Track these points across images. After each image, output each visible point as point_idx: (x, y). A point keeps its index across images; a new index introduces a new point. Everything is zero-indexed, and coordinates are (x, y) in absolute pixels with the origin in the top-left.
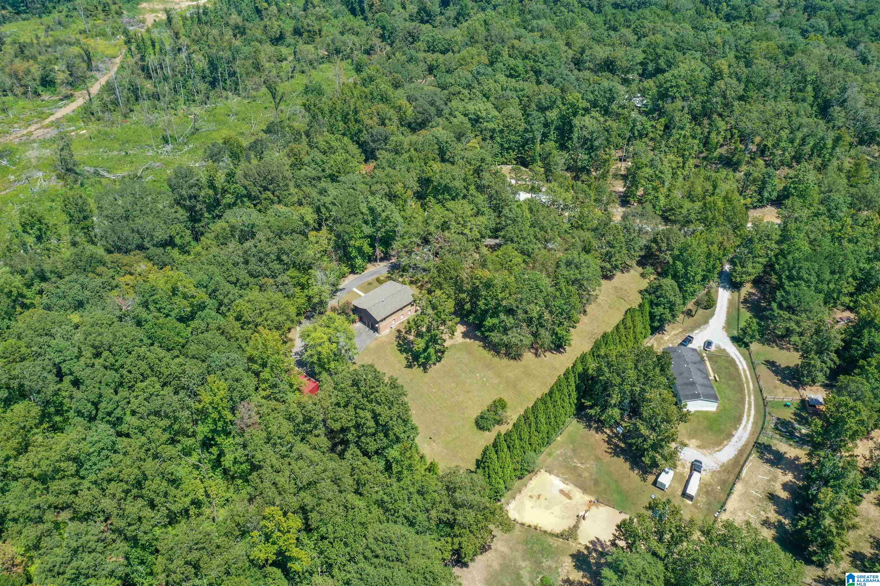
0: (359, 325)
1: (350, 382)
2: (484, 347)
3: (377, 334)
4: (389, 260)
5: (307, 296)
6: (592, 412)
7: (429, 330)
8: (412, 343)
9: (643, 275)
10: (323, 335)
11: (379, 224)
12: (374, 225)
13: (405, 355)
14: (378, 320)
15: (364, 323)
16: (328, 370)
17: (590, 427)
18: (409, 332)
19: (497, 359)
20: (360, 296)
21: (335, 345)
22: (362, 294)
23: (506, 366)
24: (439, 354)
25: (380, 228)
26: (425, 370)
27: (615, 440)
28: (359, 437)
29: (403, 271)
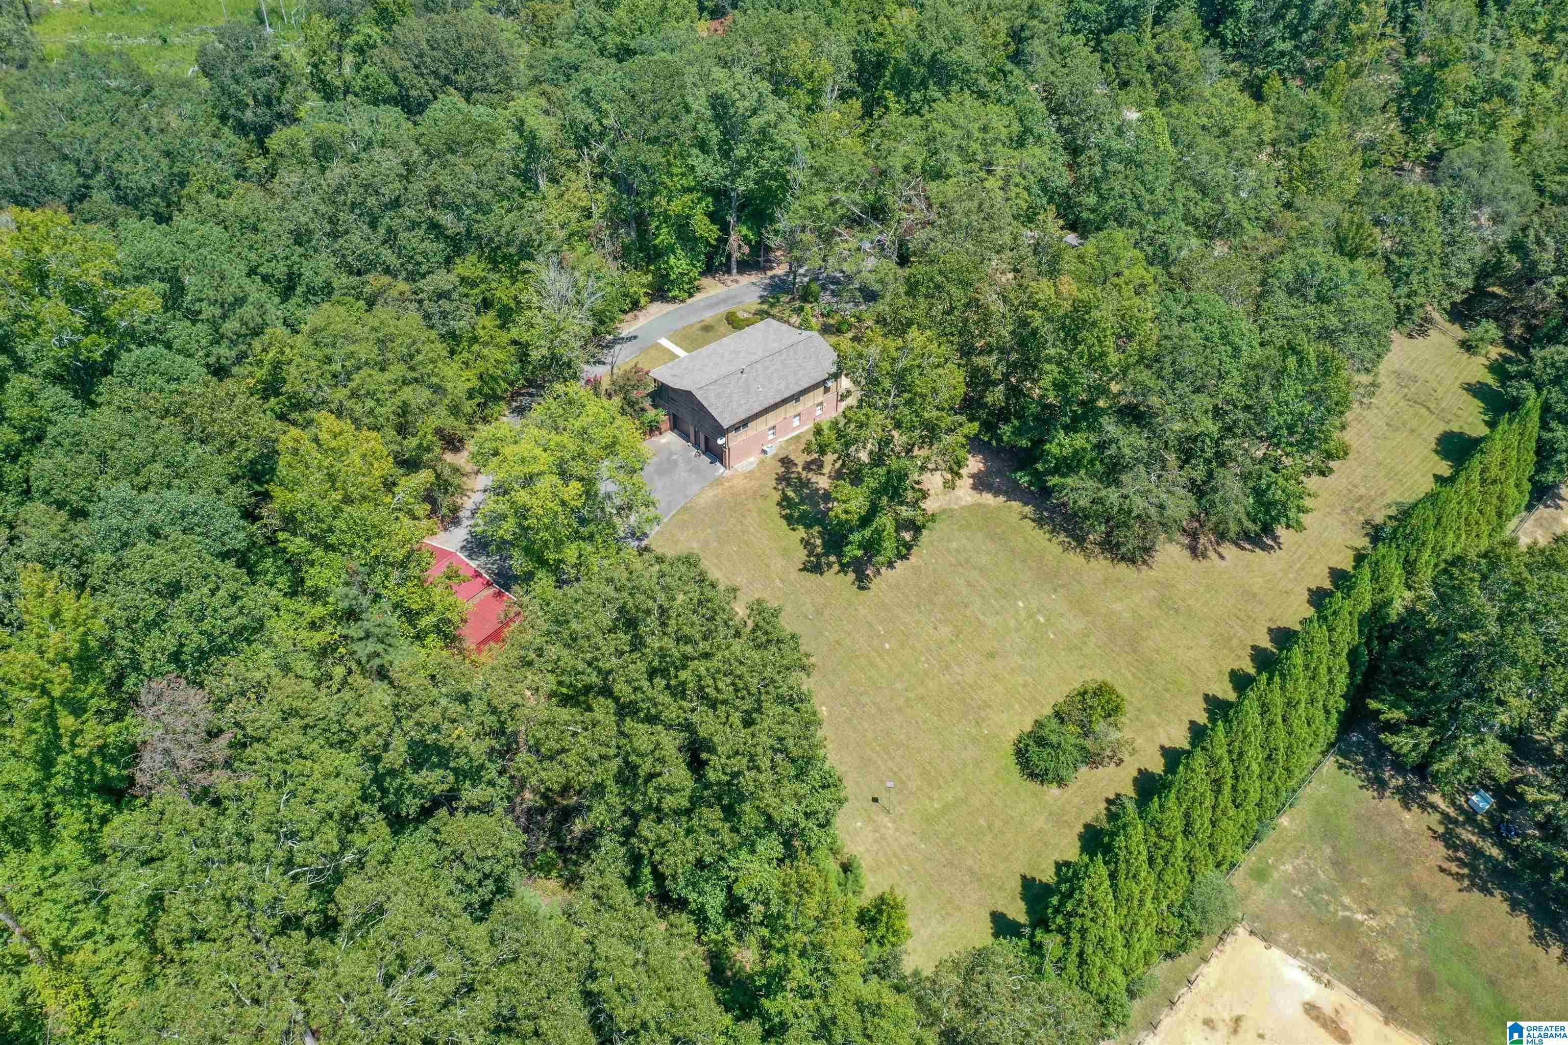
0: (669, 439)
1: (607, 617)
2: (1039, 522)
3: (720, 469)
4: (764, 269)
5: (515, 342)
6: (1402, 742)
7: (877, 460)
8: (827, 497)
9: (1467, 346)
10: (538, 451)
11: (740, 152)
12: (726, 155)
13: (801, 532)
14: (725, 426)
15: (685, 436)
16: (556, 569)
17: (1380, 784)
18: (815, 466)
19: (1076, 559)
20: (674, 356)
21: (575, 487)
22: (681, 353)
23: (1105, 580)
24: (907, 536)
25: (743, 163)
26: (862, 581)
27: (1467, 835)
28: (636, 817)
29: (805, 298)
